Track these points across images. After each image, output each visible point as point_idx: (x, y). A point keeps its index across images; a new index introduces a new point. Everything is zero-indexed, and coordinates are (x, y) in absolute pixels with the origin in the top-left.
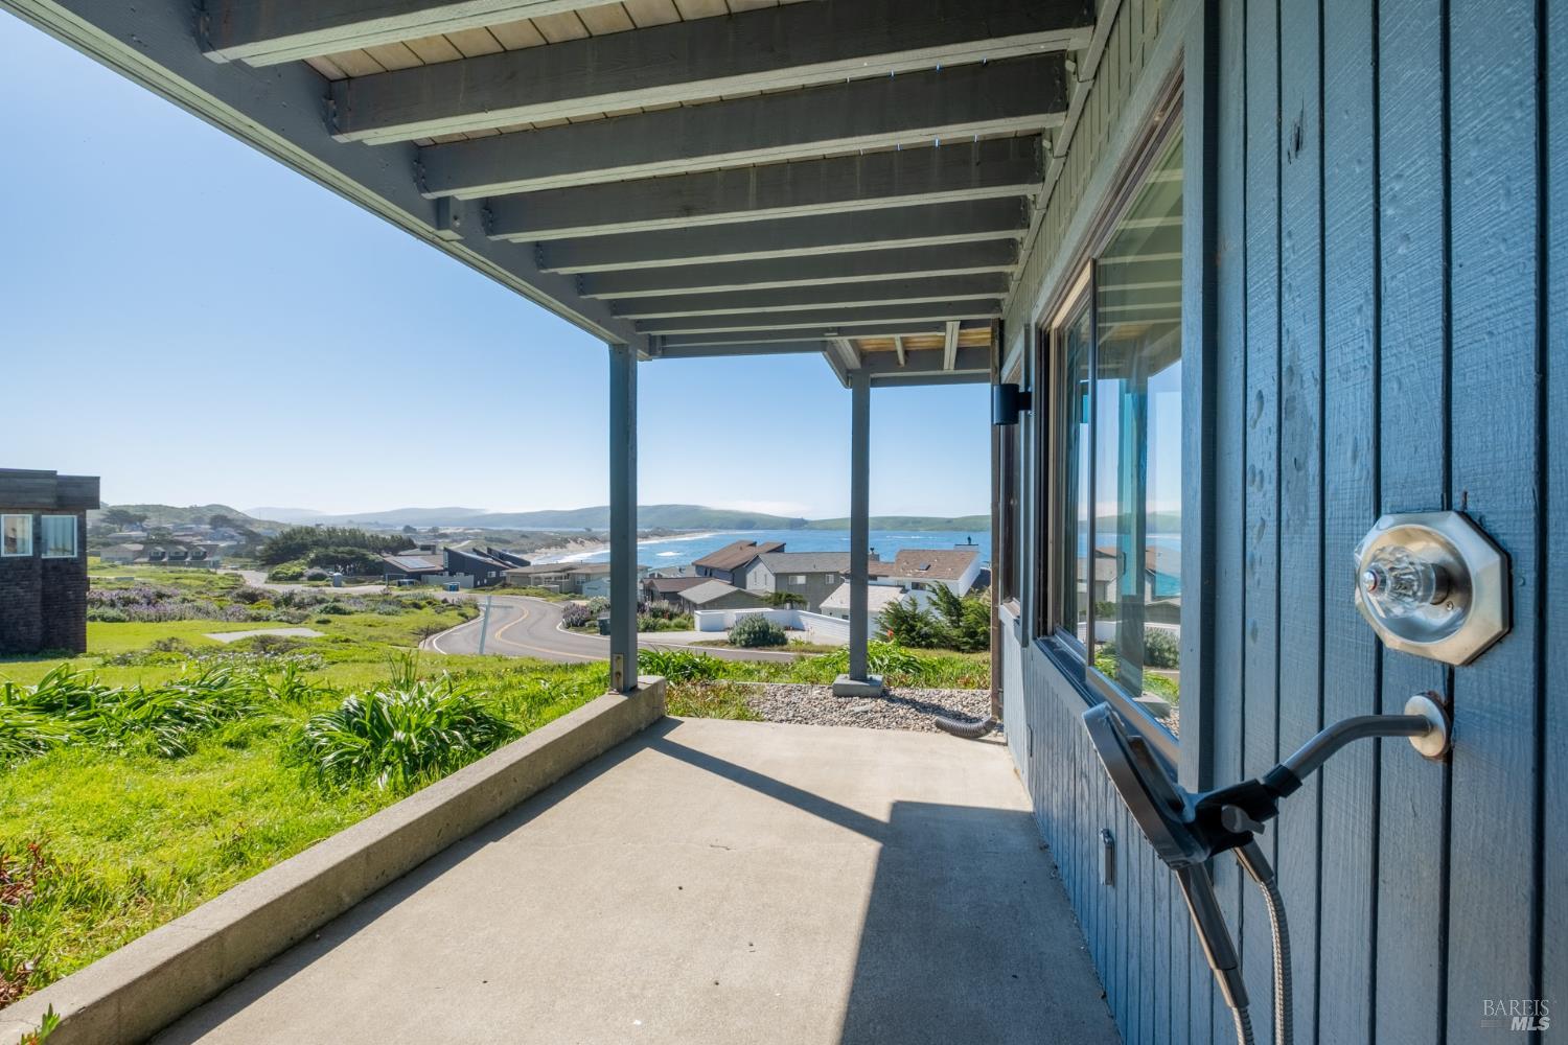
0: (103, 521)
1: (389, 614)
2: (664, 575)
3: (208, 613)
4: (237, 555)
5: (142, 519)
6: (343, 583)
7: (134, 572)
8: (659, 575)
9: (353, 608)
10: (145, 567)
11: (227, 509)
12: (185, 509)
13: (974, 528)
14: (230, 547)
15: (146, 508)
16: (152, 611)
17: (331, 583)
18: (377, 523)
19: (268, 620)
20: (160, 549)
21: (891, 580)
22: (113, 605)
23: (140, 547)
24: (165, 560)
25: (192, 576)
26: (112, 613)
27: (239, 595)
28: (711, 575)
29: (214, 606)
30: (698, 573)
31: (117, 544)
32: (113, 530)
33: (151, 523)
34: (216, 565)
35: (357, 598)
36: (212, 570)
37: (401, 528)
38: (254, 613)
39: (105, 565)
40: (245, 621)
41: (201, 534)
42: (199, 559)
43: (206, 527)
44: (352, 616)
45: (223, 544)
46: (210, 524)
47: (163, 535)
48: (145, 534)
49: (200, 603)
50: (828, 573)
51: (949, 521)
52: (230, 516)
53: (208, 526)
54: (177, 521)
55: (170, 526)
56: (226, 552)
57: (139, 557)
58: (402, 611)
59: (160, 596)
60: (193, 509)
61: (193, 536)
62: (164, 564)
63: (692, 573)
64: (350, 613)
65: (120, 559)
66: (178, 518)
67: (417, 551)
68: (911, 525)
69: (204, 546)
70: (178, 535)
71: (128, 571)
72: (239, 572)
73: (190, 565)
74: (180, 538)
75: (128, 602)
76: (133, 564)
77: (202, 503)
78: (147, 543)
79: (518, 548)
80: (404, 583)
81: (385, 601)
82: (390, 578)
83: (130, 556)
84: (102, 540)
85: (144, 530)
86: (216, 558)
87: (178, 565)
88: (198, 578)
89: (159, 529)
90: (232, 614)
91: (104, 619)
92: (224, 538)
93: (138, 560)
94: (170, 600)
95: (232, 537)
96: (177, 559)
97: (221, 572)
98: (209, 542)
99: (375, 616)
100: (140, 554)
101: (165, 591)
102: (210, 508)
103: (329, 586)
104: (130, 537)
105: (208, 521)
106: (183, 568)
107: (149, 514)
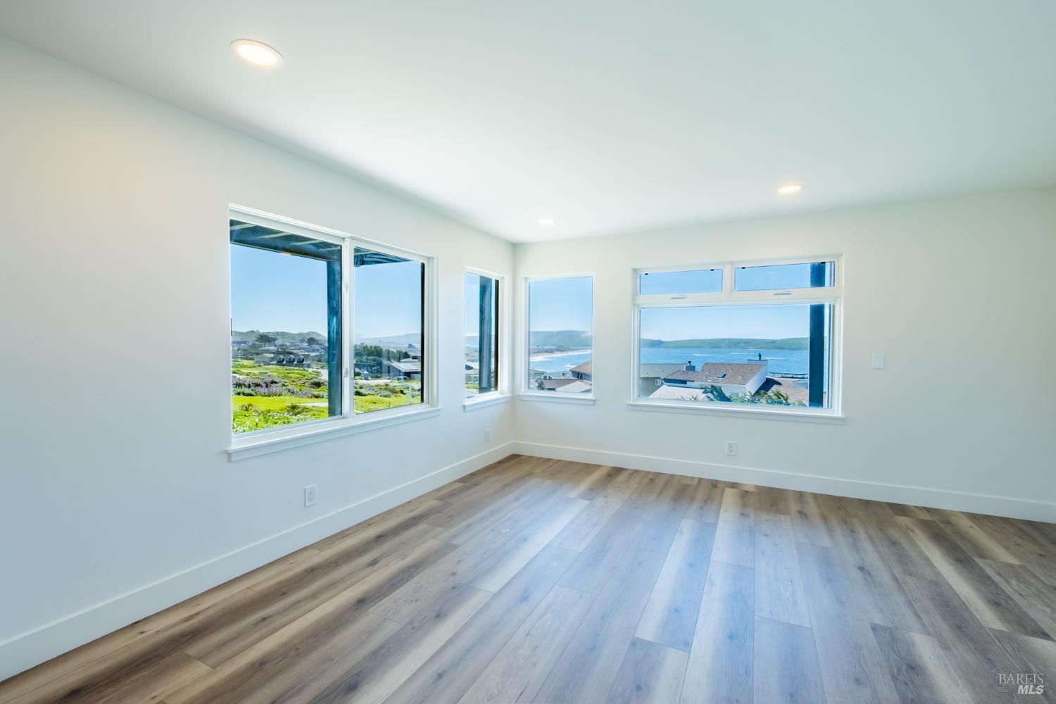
0: (257, 341)
1: (385, 396)
2: (553, 377)
3: (293, 393)
4: (320, 361)
5: (274, 340)
6: (369, 378)
7: (268, 369)
8: (550, 377)
9: (367, 393)
10: (274, 366)
11: (318, 334)
12: (296, 334)
13: (794, 347)
14: (317, 356)
15: (278, 333)
16: (266, 391)
17: (363, 378)
18: (394, 342)
19: (323, 397)
20: (282, 357)
21: (696, 384)
22: (249, 386)
23: (272, 355)
24: (284, 363)
25: (295, 372)
26: (247, 391)
27: (312, 384)
28: (581, 378)
29: (297, 389)
30: (574, 377)
31: (263, 353)
32: (261, 346)
33: (279, 342)
34: (309, 366)
35: (372, 386)
36: (306, 369)
37: (407, 345)
38: (316, 393)
39: (256, 365)
40: (311, 397)
41: (303, 349)
42: (301, 362)
43: (305, 345)
44: (366, 397)
45: (313, 354)
46: (308, 343)
47: (285, 349)
48: (276, 348)
49: (290, 387)
50: (657, 378)
51: (774, 342)
52: (317, 338)
53: (306, 344)
54: (292, 341)
55: (288, 344)
56: (313, 359)
57: (272, 361)
58: (393, 396)
59: (273, 382)
60: (300, 334)
61: (299, 349)
62: (284, 365)
63: (570, 376)
64: (365, 395)
65: (263, 362)
66: (293, 339)
67: (410, 359)
68: (742, 344)
69: (303, 355)
70: (291, 349)
71: (266, 369)
72: (319, 370)
73: (296, 366)
74: (292, 351)
75: (257, 385)
76: (269, 364)
77: (305, 331)
78: (278, 353)
79: (473, 358)
80: (400, 379)
81: (386, 389)
82: (394, 376)
83: (268, 361)
84: (256, 352)
85: (276, 346)
86: (309, 362)
87: (289, 366)
88: (299, 374)
89: (282, 345)
90: (305, 394)
91: (244, 394)
92: (313, 351)
93: (271, 363)
94: (276, 385)
95: (318, 350)
96: (290, 362)
97: (310, 370)
98: (306, 353)
99: (378, 397)
100: (272, 359)
101: (276, 380)
102: (308, 333)
103: (361, 379)
104: (269, 350)
105: (306, 340)
106: (292, 368)
107: (278, 337)
